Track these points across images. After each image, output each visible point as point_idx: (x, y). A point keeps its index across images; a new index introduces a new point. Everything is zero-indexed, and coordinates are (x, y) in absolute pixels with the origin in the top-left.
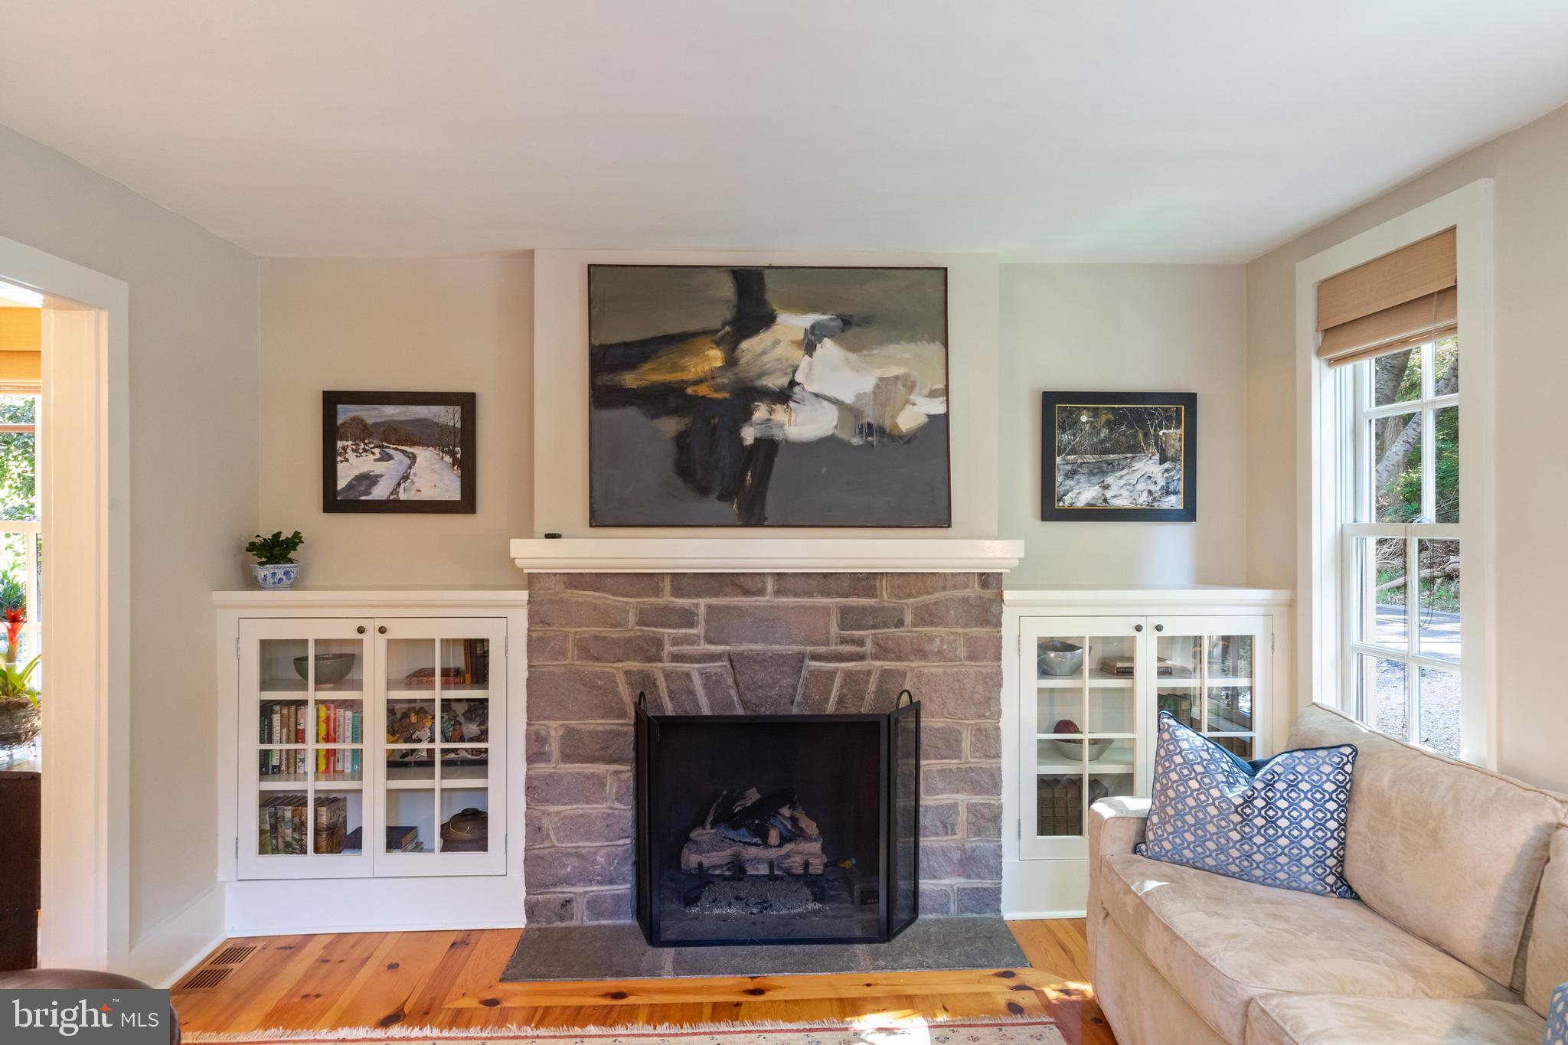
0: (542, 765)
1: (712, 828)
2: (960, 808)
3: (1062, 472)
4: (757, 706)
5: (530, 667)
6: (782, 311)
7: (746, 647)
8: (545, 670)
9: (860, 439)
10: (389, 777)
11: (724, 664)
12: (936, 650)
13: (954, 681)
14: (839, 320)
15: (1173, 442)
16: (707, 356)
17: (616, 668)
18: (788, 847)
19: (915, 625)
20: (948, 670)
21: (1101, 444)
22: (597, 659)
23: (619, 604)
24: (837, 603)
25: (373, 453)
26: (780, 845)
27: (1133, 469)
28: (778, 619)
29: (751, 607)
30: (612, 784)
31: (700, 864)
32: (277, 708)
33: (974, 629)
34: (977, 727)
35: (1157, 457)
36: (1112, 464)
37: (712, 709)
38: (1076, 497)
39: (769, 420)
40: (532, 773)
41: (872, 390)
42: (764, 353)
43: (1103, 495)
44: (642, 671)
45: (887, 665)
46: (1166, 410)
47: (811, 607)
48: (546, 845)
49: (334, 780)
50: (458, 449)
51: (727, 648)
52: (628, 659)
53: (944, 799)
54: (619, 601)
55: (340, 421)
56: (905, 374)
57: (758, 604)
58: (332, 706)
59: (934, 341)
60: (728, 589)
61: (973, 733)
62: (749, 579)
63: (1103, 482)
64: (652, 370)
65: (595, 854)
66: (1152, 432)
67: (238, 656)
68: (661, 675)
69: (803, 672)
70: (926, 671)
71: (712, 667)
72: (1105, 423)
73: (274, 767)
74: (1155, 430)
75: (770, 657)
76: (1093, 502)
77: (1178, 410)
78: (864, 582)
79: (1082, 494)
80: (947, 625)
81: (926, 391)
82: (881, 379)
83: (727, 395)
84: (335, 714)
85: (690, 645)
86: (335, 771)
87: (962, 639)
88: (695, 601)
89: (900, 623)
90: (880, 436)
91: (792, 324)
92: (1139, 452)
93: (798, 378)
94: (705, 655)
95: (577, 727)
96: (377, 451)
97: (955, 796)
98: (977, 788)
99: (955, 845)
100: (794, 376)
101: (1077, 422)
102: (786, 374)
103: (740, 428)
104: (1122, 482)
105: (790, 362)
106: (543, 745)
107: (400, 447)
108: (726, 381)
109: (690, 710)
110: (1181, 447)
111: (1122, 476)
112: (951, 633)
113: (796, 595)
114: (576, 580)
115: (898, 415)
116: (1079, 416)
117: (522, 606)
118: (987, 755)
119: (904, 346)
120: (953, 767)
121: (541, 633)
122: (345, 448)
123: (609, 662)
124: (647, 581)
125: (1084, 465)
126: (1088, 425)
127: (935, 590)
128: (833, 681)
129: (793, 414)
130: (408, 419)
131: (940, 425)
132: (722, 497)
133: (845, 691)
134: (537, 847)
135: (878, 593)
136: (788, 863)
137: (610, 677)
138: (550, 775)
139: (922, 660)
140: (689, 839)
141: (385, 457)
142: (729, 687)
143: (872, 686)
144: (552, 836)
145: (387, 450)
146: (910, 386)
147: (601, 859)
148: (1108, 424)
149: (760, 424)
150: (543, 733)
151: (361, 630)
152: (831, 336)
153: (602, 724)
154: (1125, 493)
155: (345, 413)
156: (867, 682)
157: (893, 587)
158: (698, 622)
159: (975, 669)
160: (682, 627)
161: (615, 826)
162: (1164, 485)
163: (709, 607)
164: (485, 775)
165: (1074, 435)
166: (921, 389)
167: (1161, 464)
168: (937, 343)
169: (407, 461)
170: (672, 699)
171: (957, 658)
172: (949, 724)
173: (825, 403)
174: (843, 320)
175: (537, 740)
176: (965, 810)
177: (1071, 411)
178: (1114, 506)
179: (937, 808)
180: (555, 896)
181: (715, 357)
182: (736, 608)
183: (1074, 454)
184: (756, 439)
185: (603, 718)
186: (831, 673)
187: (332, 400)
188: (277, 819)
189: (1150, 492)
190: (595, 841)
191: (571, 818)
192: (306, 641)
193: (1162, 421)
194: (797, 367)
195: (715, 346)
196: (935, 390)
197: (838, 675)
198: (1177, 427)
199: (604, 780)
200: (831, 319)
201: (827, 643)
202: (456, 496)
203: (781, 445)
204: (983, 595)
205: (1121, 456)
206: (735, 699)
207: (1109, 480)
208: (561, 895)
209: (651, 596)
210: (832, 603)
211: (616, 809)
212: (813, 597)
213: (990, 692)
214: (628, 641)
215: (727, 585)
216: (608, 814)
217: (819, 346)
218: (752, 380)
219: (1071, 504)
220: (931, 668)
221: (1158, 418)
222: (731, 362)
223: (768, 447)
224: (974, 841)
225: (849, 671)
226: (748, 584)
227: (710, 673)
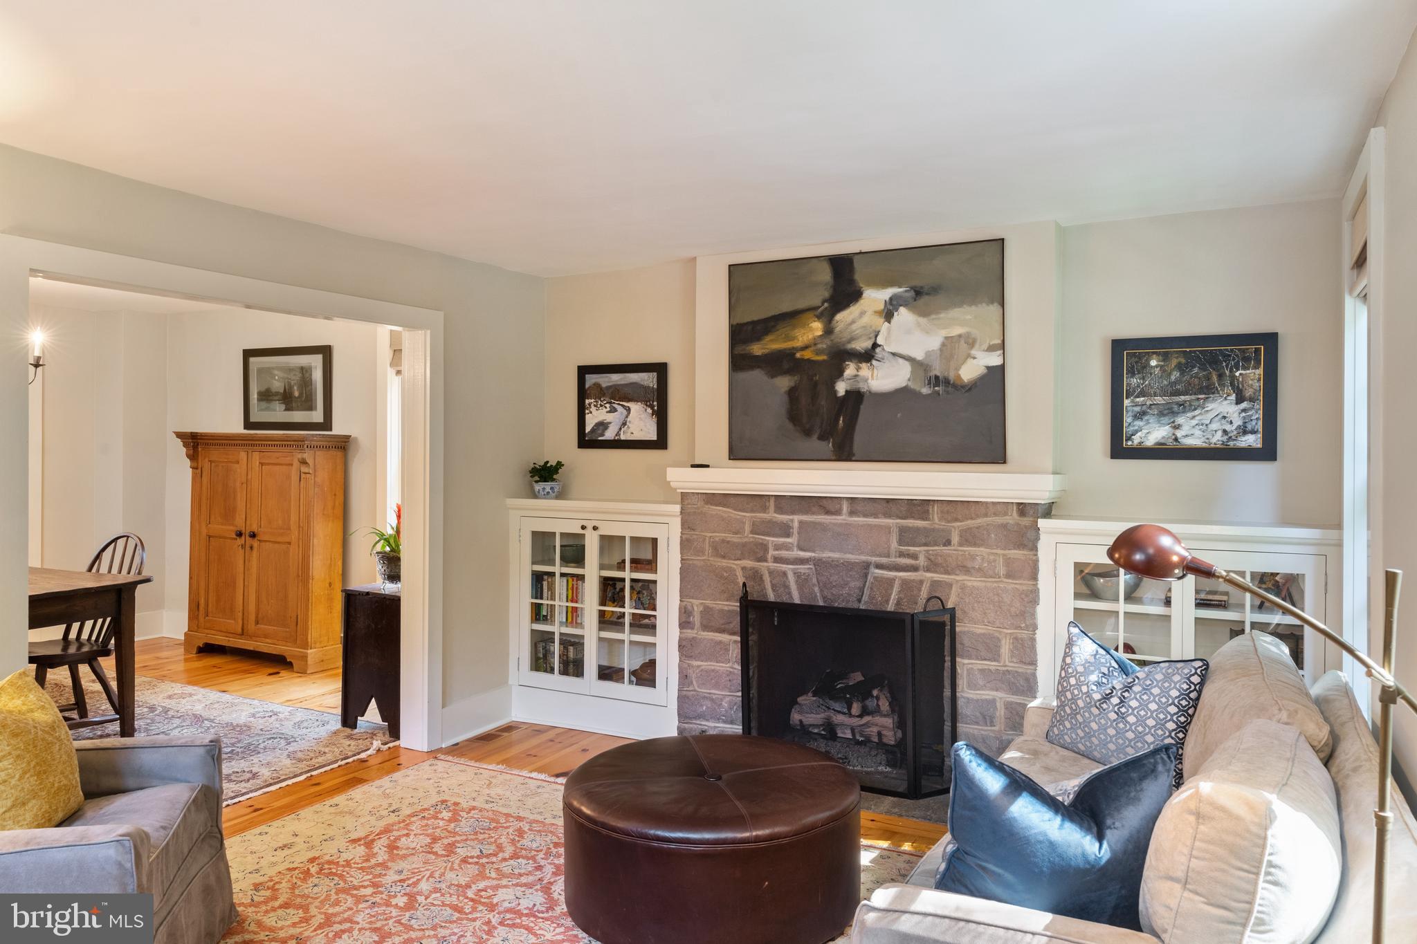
0: (689, 631)
1: (813, 696)
2: (998, 704)
3: (1130, 414)
4: (832, 601)
5: (682, 560)
6: (867, 288)
7: (826, 555)
8: (691, 562)
9: (929, 389)
10: (600, 629)
11: (811, 566)
12: (977, 567)
13: (994, 595)
14: (912, 291)
15: (1250, 382)
16: (811, 327)
17: (736, 565)
18: (866, 719)
19: (960, 545)
20: (988, 584)
21: (1172, 387)
22: (724, 557)
23: (738, 517)
24: (897, 523)
25: (606, 408)
26: (861, 716)
27: (1206, 409)
28: (851, 534)
29: (830, 523)
30: (733, 651)
31: (801, 721)
32: (545, 577)
33: (1013, 551)
34: (1015, 636)
35: (1233, 397)
36: (1183, 405)
37: (801, 601)
38: (1145, 437)
39: (856, 376)
40: (683, 636)
41: (939, 347)
42: (853, 322)
43: (1174, 434)
44: (754, 568)
45: (936, 577)
46: (1243, 351)
47: (875, 526)
48: (691, 688)
49: (576, 628)
50: (655, 403)
51: (813, 554)
52: (744, 559)
53: (983, 694)
54: (739, 515)
55: (587, 386)
56: (967, 332)
57: (837, 521)
58: (575, 579)
59: (992, 303)
60: (814, 509)
61: (1011, 641)
62: (830, 502)
63: (1173, 422)
64: (772, 341)
65: (722, 700)
66: (1227, 373)
67: (520, 541)
68: (767, 572)
69: (869, 578)
70: (969, 584)
71: (803, 568)
72: (1176, 366)
73: (544, 616)
74: (1231, 371)
75: (842, 563)
76: (1163, 441)
77: (1257, 351)
78: (919, 507)
79: (1153, 433)
80: (988, 546)
81: (985, 346)
82: (946, 338)
83: (825, 357)
84: (577, 584)
85: (787, 550)
86: (576, 623)
87: (1001, 558)
88: (791, 517)
89: (948, 543)
90: (946, 386)
91: (875, 297)
92: (1213, 393)
93: (879, 341)
94: (796, 559)
95: (711, 606)
96: (608, 405)
97: (994, 693)
98: (1014, 690)
99: (994, 735)
100: (876, 340)
101: (1146, 366)
102: (870, 338)
103: (835, 383)
104: (1194, 422)
105: (873, 328)
106: (689, 616)
107: (621, 403)
108: (825, 346)
109: (785, 599)
110: (1260, 386)
111: (1194, 417)
112: (993, 553)
113: (865, 516)
114: (713, 499)
115: (960, 368)
116: (1148, 361)
117: (678, 516)
118: (1023, 662)
119: (966, 309)
120: (992, 668)
121: (688, 536)
122: (590, 404)
123: (731, 559)
124: (758, 501)
125: (1153, 407)
126: (1159, 369)
127: (978, 516)
128: (892, 587)
129: (875, 370)
130: (626, 383)
131: (997, 375)
132: (821, 438)
133: (902, 596)
134: (685, 689)
135: (931, 517)
136: (868, 731)
137: (731, 570)
138: (693, 638)
139: (966, 575)
140: (797, 703)
141: (613, 410)
142: (814, 585)
143: (924, 594)
144: (694, 683)
145: (614, 405)
146: (971, 343)
147: (725, 704)
148: (1179, 367)
149: (850, 379)
150: (689, 608)
151: (583, 528)
152: (905, 305)
153: (727, 605)
154: (1197, 432)
155: (591, 379)
156: (920, 590)
157: (942, 512)
158: (793, 533)
159: (1013, 586)
160: (782, 537)
161: (735, 681)
162: (1241, 424)
163: (801, 522)
164: (654, 634)
165: (1143, 378)
166: (980, 346)
167: (1237, 404)
168: (996, 304)
169: (625, 412)
170: (774, 590)
171: (997, 576)
172: (989, 631)
173: (901, 361)
174: (915, 291)
175: (685, 612)
176: (1003, 706)
177: (1140, 357)
178: (1186, 445)
179: (977, 701)
180: (695, 726)
181: (817, 327)
182: (820, 524)
183: (1144, 396)
184: (847, 391)
185: (727, 601)
186: (891, 582)
187: (583, 371)
188: (546, 650)
189: (1225, 432)
190: (722, 690)
191: (706, 671)
192: (554, 534)
193: (1238, 361)
194: (879, 332)
195: (816, 319)
196: (993, 345)
197: (896, 582)
198: (1256, 367)
199: (728, 647)
200: (906, 291)
201: (888, 556)
202: (653, 436)
203: (865, 396)
204: (1020, 523)
205: (1193, 397)
206: (818, 594)
207: (1180, 420)
208: (700, 727)
209: (760, 513)
210: (893, 523)
211: (735, 669)
212: (878, 518)
213: (1025, 607)
214: (744, 545)
215: (814, 506)
216: (730, 672)
217: (895, 314)
218: (844, 345)
219: (1140, 443)
220: (973, 582)
221: (1234, 359)
222: (829, 331)
223: (856, 397)
224: (1010, 734)
225: (905, 579)
226: (831, 506)
227: (801, 573)
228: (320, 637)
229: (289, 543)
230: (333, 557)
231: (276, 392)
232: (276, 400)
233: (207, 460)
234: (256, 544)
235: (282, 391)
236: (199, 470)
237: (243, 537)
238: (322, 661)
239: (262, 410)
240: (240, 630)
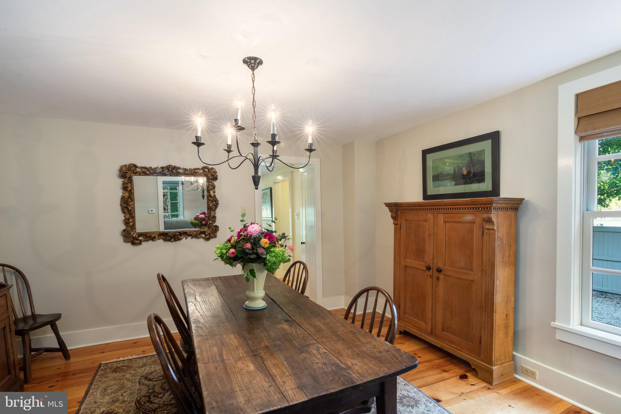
228: (500, 357)
229: (473, 281)
230: (508, 294)
231: (447, 174)
232: (447, 179)
233: (404, 219)
234: (442, 277)
235: (452, 172)
236: (399, 226)
237: (431, 271)
238: (502, 375)
239: (436, 187)
240: (429, 331)
